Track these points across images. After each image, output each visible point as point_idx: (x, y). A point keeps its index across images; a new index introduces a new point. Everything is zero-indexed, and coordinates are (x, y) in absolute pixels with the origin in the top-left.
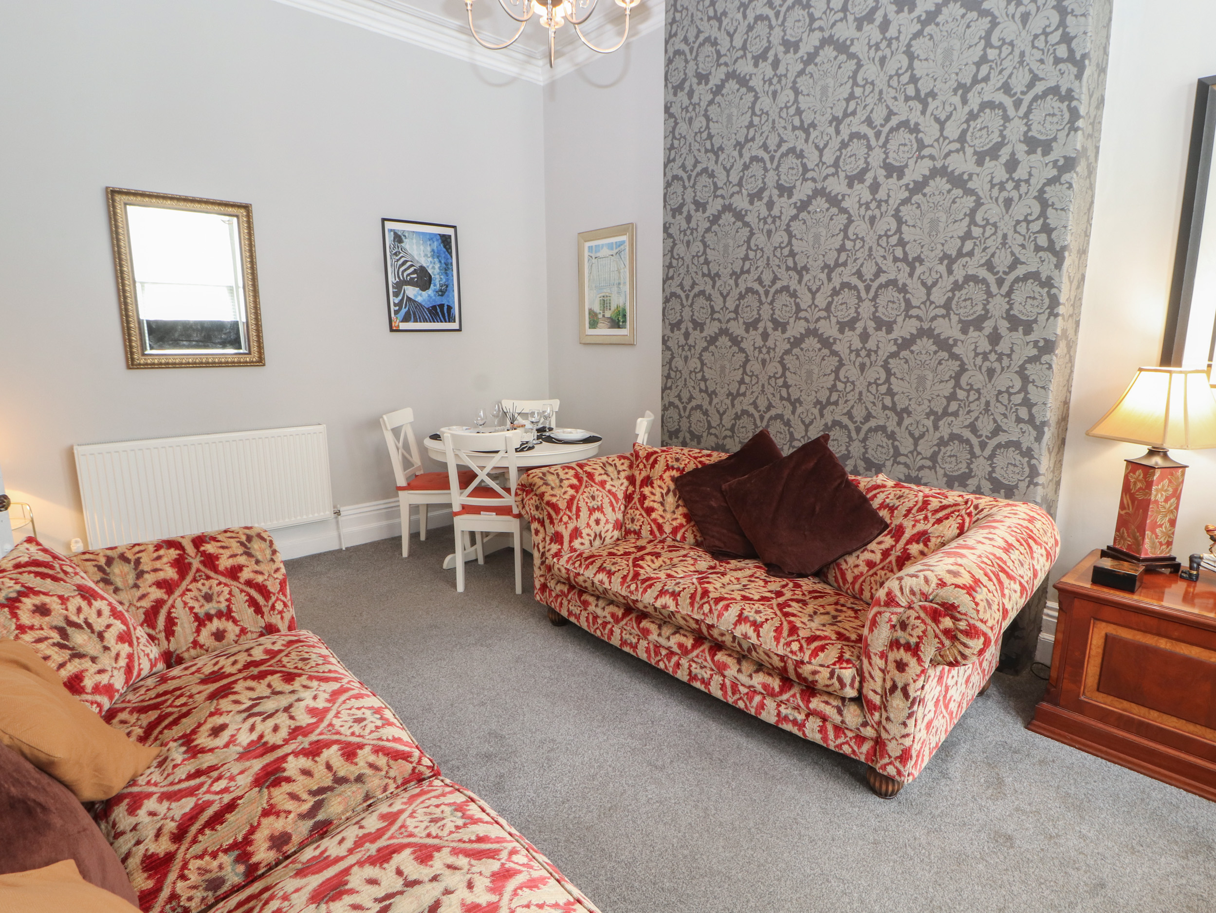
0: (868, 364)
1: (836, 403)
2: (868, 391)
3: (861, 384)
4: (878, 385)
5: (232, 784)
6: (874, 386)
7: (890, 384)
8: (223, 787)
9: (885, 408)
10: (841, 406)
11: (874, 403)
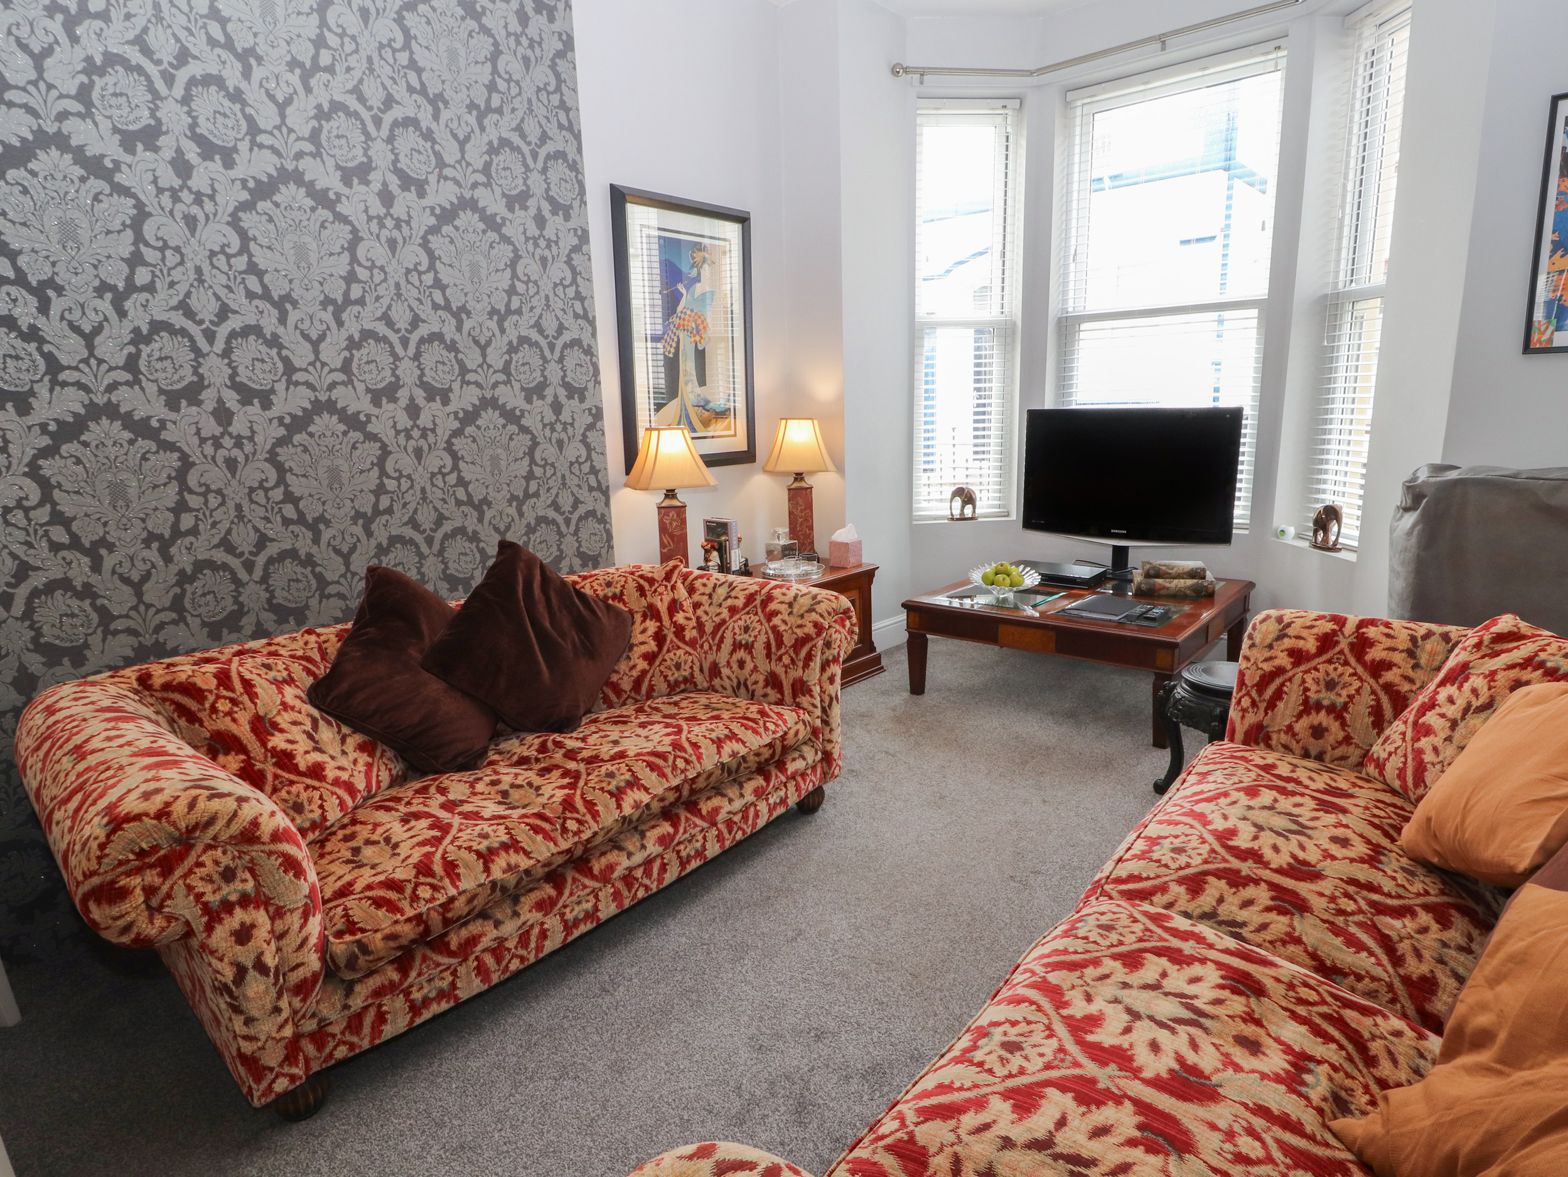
0: (426, 448)
1: (389, 511)
2: (433, 485)
3: (421, 477)
4: (444, 475)
5: (1237, 1128)
6: (439, 477)
7: (460, 471)
8: (1249, 1139)
9: (459, 503)
10: (397, 514)
11: (443, 500)
